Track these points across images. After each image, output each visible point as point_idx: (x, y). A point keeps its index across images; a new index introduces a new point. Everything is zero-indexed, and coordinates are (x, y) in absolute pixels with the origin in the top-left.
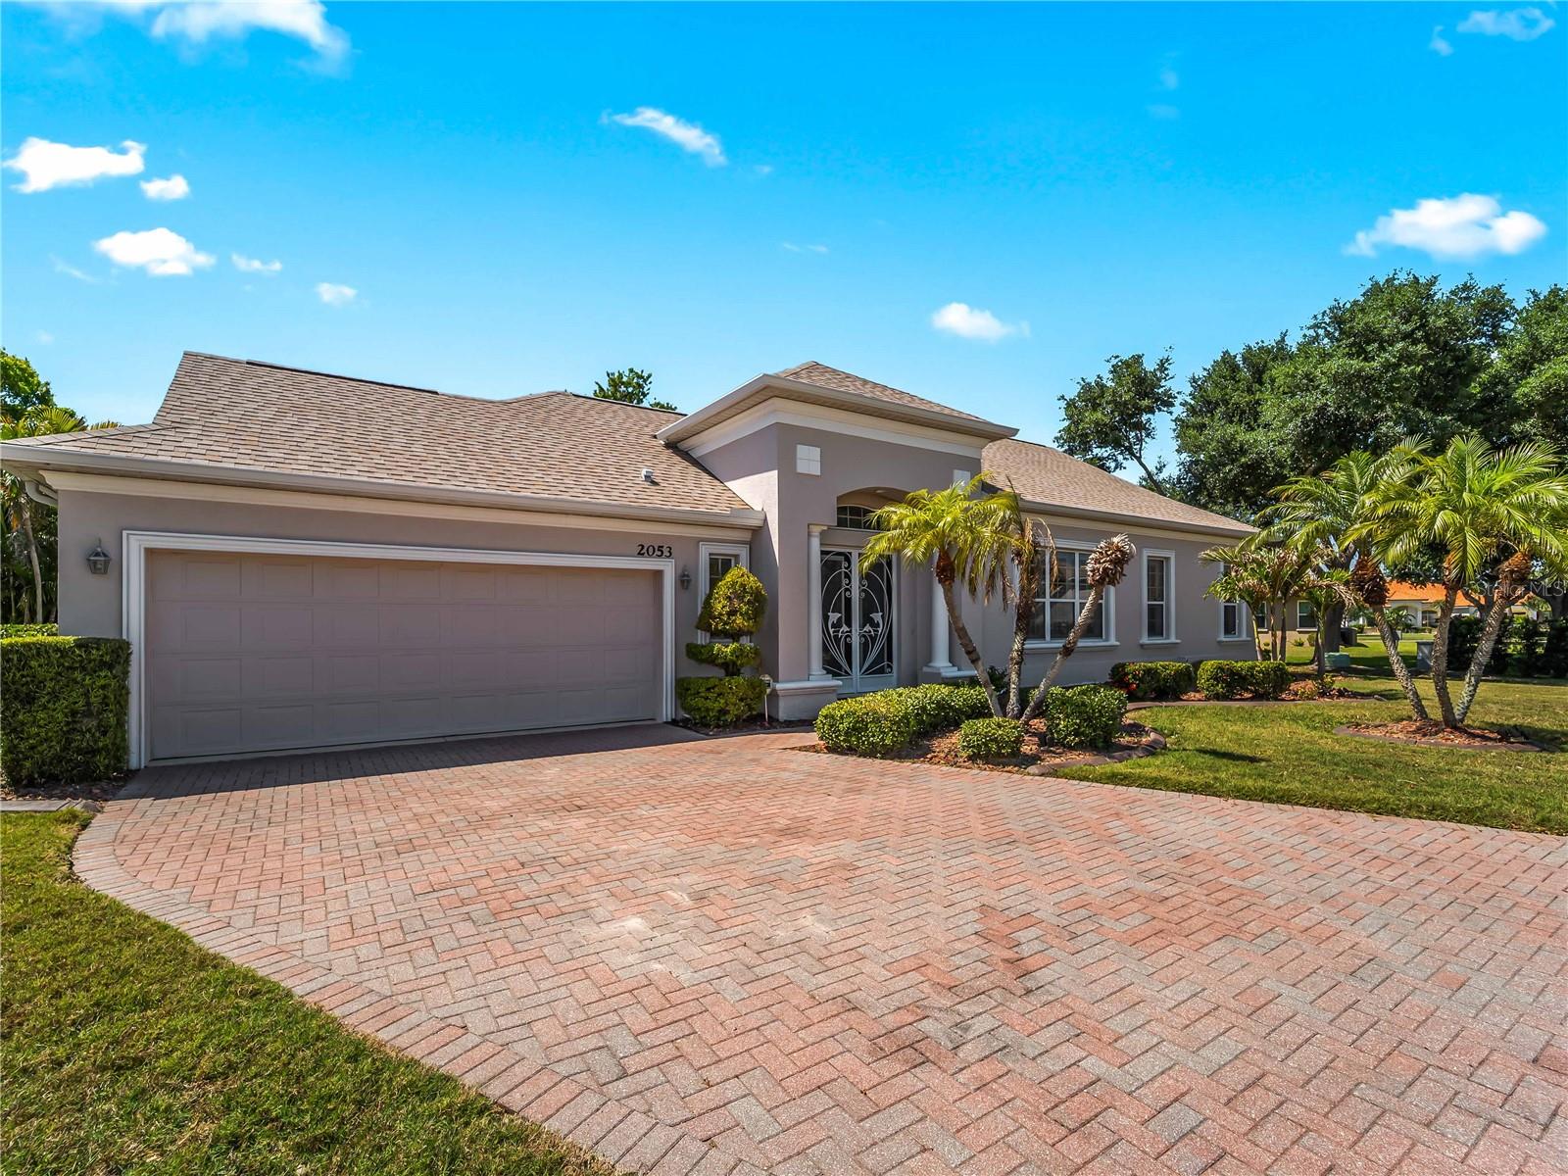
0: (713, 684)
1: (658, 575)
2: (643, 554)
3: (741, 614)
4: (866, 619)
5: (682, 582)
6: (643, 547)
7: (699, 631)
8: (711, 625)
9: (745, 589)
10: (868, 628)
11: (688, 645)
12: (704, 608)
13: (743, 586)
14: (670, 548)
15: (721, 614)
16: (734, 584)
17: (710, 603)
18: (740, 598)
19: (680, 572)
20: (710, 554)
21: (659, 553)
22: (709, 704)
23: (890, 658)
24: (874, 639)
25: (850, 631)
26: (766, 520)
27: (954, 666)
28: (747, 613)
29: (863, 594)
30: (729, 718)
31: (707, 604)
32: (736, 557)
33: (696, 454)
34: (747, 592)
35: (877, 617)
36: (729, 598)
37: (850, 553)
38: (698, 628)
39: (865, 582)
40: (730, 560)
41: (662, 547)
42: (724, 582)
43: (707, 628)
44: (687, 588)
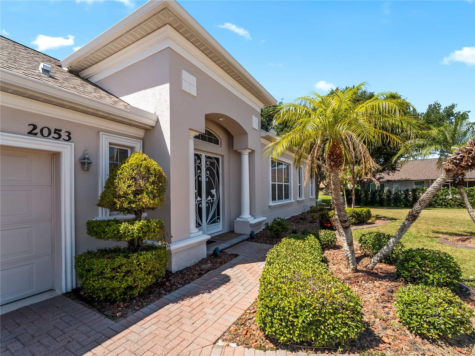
0: (119, 264)
1: (56, 156)
2: (36, 134)
3: (147, 193)
4: (209, 194)
5: (83, 164)
6: (35, 127)
7: (100, 208)
8: (115, 203)
9: (149, 170)
10: (209, 198)
11: (89, 223)
12: (107, 187)
13: (148, 169)
14: (69, 133)
15: (126, 194)
16: (139, 166)
17: (113, 183)
18: (146, 178)
19: (80, 155)
20: (110, 144)
21: (56, 136)
22: (115, 284)
23: (218, 214)
24: (212, 204)
25: (201, 201)
26: (158, 121)
27: (252, 216)
28: (152, 192)
29: (207, 179)
30: (136, 292)
31: (110, 183)
32: (132, 148)
33: (94, 80)
34: (151, 174)
35: (213, 192)
36: (134, 178)
37: (201, 155)
38: (99, 205)
39: (208, 172)
40: (127, 150)
41: (60, 131)
42: (126, 164)
43: (112, 207)
44: (88, 170)
